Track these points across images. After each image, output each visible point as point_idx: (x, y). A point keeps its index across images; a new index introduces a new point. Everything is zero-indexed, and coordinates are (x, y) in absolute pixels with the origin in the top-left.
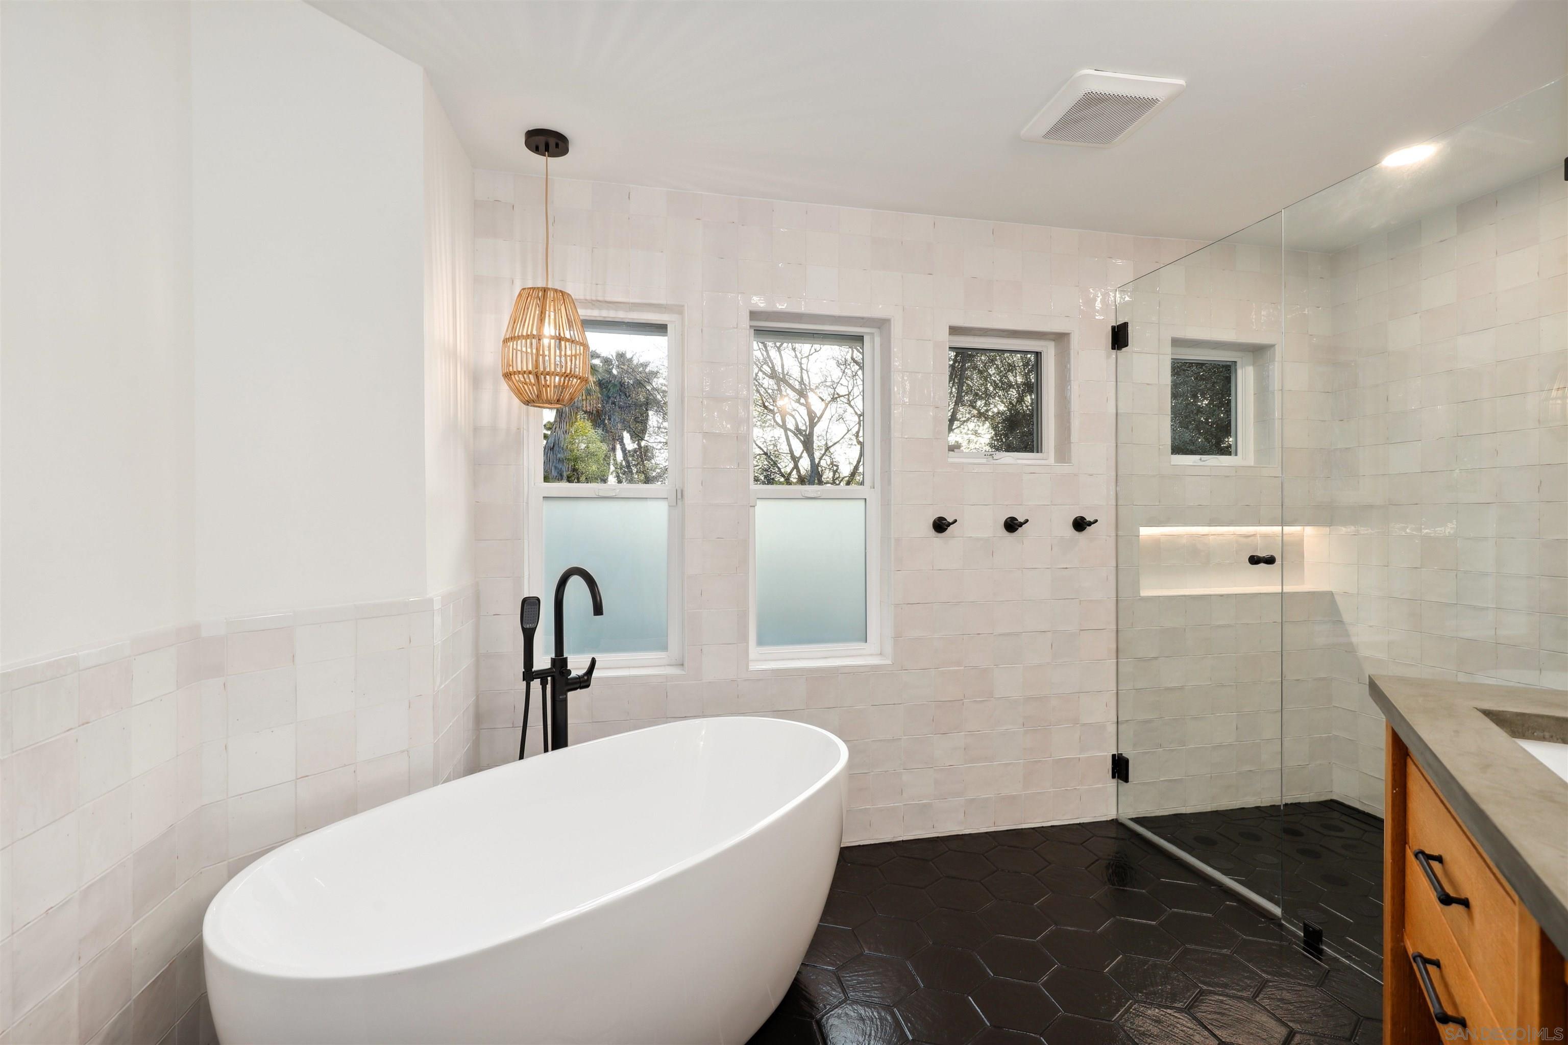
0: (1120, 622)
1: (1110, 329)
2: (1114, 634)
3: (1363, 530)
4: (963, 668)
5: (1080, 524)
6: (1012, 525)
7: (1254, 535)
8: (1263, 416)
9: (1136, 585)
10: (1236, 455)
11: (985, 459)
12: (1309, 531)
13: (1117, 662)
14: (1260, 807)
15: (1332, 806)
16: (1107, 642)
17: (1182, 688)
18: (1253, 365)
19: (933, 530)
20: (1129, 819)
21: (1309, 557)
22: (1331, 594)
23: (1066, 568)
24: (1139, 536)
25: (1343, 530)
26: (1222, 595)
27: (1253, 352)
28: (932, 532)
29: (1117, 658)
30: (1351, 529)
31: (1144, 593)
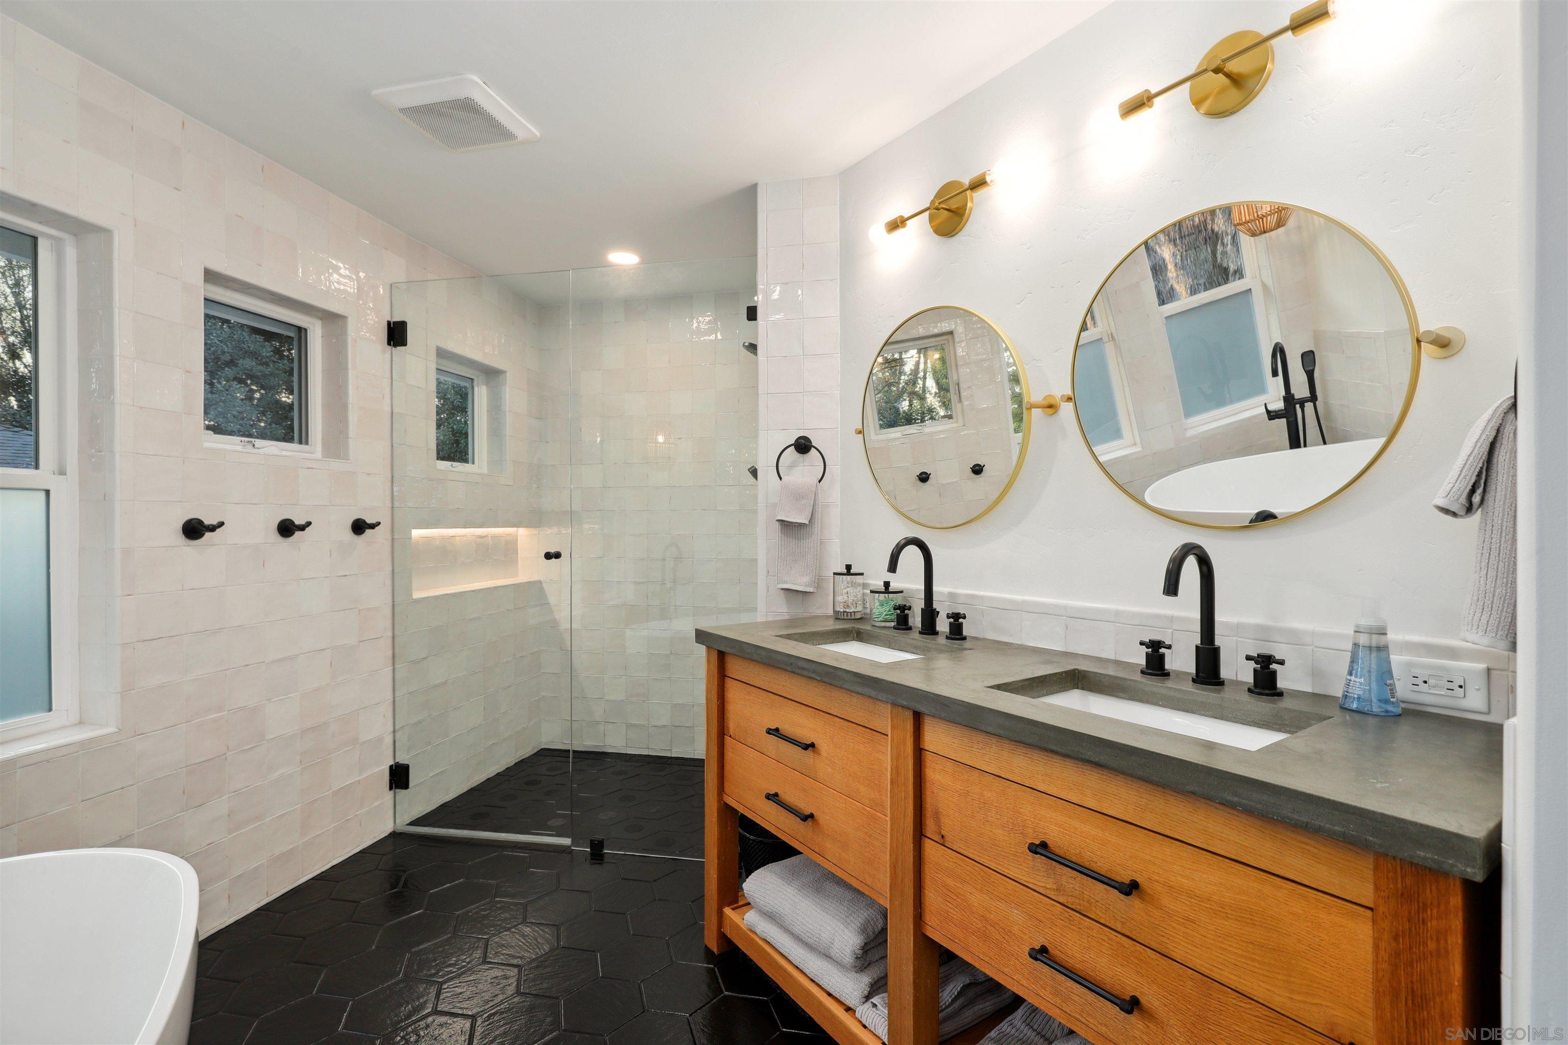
0: (396, 627)
1: (386, 324)
2: (390, 642)
3: (563, 531)
4: (225, 713)
5: (359, 527)
6: (287, 529)
7: (486, 536)
8: (496, 432)
9: (409, 590)
10: (473, 463)
11: (241, 447)
12: (522, 532)
13: (394, 669)
14: (499, 773)
15: (544, 753)
16: (384, 649)
17: (445, 683)
18: (486, 385)
19: (184, 536)
20: (407, 825)
21: (521, 553)
22: (540, 582)
23: (346, 576)
24: (411, 539)
25: (549, 531)
26: (473, 591)
27: (486, 374)
28: (181, 539)
29: (394, 665)
30: (555, 530)
31: (417, 595)
